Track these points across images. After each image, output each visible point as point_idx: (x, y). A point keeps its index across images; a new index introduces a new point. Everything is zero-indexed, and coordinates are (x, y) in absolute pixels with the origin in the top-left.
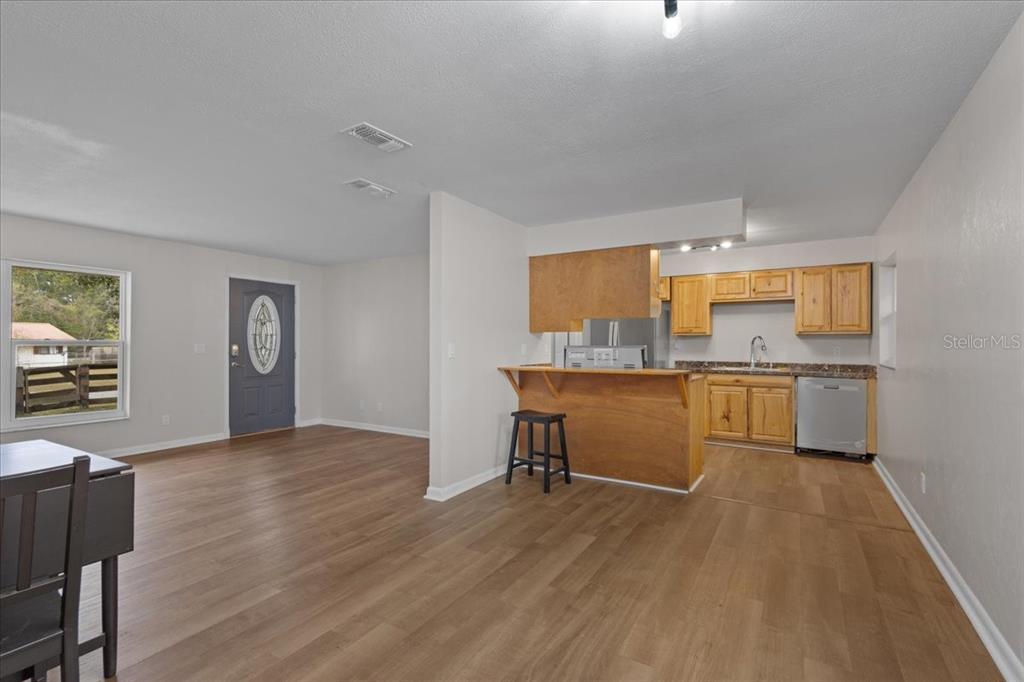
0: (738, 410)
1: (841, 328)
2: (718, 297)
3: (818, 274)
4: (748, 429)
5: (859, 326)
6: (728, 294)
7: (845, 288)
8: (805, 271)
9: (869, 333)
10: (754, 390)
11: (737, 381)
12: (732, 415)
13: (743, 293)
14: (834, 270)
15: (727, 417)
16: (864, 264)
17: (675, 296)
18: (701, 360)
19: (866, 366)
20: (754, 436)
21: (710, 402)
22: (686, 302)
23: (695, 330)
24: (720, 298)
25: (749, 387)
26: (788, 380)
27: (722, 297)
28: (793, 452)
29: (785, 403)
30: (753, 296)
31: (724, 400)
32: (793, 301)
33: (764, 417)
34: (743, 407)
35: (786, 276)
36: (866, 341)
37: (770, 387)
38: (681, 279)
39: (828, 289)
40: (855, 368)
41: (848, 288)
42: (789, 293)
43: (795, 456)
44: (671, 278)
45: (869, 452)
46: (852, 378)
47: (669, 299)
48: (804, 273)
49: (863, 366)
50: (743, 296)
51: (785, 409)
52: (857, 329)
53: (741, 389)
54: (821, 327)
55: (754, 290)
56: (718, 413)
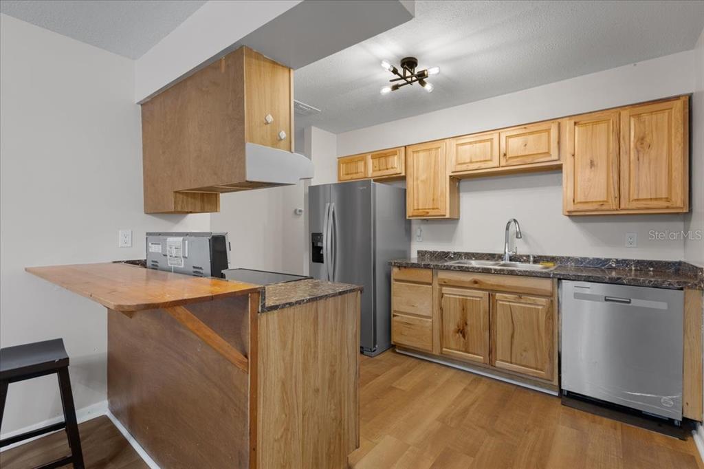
0: (477, 323)
1: (635, 205)
2: (460, 168)
3: (596, 122)
4: (490, 352)
5: (668, 200)
6: (471, 162)
7: (641, 140)
8: (577, 120)
9: (686, 210)
10: (498, 295)
11: (476, 282)
12: (468, 328)
13: (491, 160)
14: (625, 113)
15: (462, 331)
16: (677, 98)
17: (410, 171)
18: (446, 250)
19: (680, 263)
20: (499, 364)
21: (441, 309)
22: (423, 177)
23: (432, 213)
24: (462, 169)
25: (492, 292)
26: (546, 285)
27: (464, 167)
28: (557, 394)
29: (543, 318)
30: (503, 163)
31: (459, 308)
32: (558, 169)
33: (512, 336)
34: (483, 321)
35: (548, 131)
36: (680, 225)
37: (520, 294)
38: (416, 148)
39: (613, 145)
40: (661, 267)
41: (648, 140)
42: (554, 156)
43: (559, 402)
44: (405, 147)
45: (689, 416)
46: (655, 287)
47: (403, 174)
48: (575, 123)
49: (674, 264)
50: (490, 164)
51: (542, 328)
52: (665, 204)
53: (480, 293)
54: (602, 203)
55: (505, 155)
56: (451, 327)
